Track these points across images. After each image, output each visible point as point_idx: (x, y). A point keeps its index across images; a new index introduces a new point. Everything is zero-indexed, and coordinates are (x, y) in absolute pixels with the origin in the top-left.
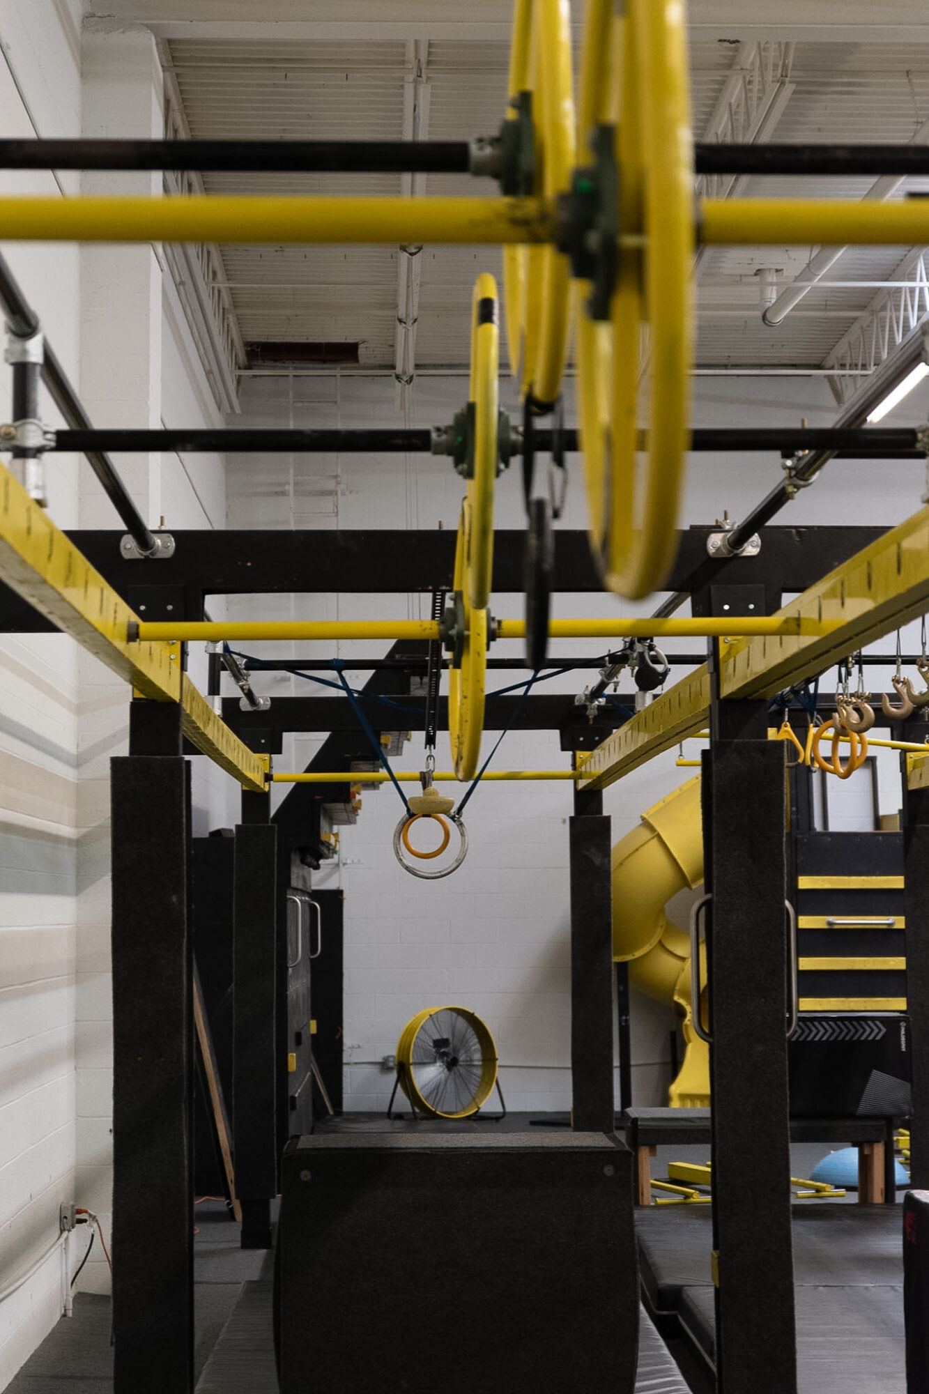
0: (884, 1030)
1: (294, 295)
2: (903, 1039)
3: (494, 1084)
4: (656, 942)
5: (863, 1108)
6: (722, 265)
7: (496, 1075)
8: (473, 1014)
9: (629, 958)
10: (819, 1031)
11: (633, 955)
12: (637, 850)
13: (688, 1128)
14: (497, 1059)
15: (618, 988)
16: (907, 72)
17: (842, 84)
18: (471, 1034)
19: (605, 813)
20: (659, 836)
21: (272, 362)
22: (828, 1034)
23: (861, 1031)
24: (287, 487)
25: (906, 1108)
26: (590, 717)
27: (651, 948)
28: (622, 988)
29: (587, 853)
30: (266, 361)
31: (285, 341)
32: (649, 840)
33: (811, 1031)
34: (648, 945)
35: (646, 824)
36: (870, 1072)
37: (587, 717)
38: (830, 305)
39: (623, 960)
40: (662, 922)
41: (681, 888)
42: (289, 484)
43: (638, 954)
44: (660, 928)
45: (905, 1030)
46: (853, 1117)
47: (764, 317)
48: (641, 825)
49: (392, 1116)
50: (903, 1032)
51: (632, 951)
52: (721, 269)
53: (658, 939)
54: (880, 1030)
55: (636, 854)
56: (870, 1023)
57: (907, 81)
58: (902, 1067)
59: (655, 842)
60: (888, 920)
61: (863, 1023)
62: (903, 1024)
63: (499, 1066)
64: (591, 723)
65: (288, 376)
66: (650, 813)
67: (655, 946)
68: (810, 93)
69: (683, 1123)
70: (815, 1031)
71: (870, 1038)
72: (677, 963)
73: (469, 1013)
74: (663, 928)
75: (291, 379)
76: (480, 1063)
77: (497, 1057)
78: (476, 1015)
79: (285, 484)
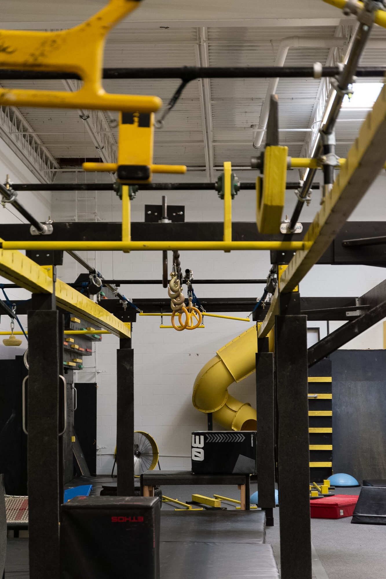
0: (244, 438)
1: (64, 138)
2: (252, 441)
3: (157, 463)
4: (224, 404)
5: (235, 470)
6: (236, 123)
7: (158, 459)
8: (148, 434)
9: (212, 411)
10: (217, 438)
11: (214, 410)
12: (213, 366)
13: (163, 478)
14: (158, 453)
15: (208, 424)
16: (271, 40)
17: (249, 46)
18: (148, 442)
19: (132, 348)
20: (222, 360)
21: (70, 166)
22: (221, 439)
23: (235, 438)
24: (75, 217)
25: (253, 470)
26: (125, 308)
27: (222, 407)
28: (209, 424)
29: (124, 364)
30: (67, 166)
31: (70, 157)
32: (218, 362)
33: (214, 438)
34: (221, 406)
35: (218, 356)
36: (238, 455)
37: (124, 308)
38: (287, 140)
39: (211, 412)
40: (226, 396)
41: (232, 382)
42: (76, 216)
43: (216, 410)
44: (225, 399)
45: (253, 438)
46: (231, 474)
47: (253, 145)
48: (216, 356)
49: (113, 477)
50: (252, 439)
51: (214, 409)
52: (236, 125)
53: (225, 403)
54: (243, 438)
55: (213, 367)
56: (239, 435)
57: (271, 44)
58: (250, 453)
59: (220, 363)
60: (315, 395)
61: (235, 435)
62: (252, 435)
63: (159, 456)
64: (125, 310)
65: (75, 172)
66: (220, 351)
67: (224, 406)
68: (237, 50)
69: (162, 476)
70: (216, 438)
71: (239, 441)
72: (233, 413)
73: (146, 434)
74: (227, 399)
75: (76, 173)
76: (152, 455)
77: (158, 452)
78: (149, 435)
79: (73, 217)
